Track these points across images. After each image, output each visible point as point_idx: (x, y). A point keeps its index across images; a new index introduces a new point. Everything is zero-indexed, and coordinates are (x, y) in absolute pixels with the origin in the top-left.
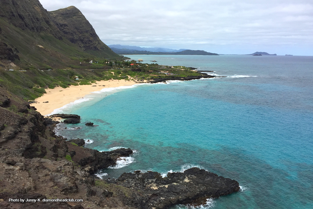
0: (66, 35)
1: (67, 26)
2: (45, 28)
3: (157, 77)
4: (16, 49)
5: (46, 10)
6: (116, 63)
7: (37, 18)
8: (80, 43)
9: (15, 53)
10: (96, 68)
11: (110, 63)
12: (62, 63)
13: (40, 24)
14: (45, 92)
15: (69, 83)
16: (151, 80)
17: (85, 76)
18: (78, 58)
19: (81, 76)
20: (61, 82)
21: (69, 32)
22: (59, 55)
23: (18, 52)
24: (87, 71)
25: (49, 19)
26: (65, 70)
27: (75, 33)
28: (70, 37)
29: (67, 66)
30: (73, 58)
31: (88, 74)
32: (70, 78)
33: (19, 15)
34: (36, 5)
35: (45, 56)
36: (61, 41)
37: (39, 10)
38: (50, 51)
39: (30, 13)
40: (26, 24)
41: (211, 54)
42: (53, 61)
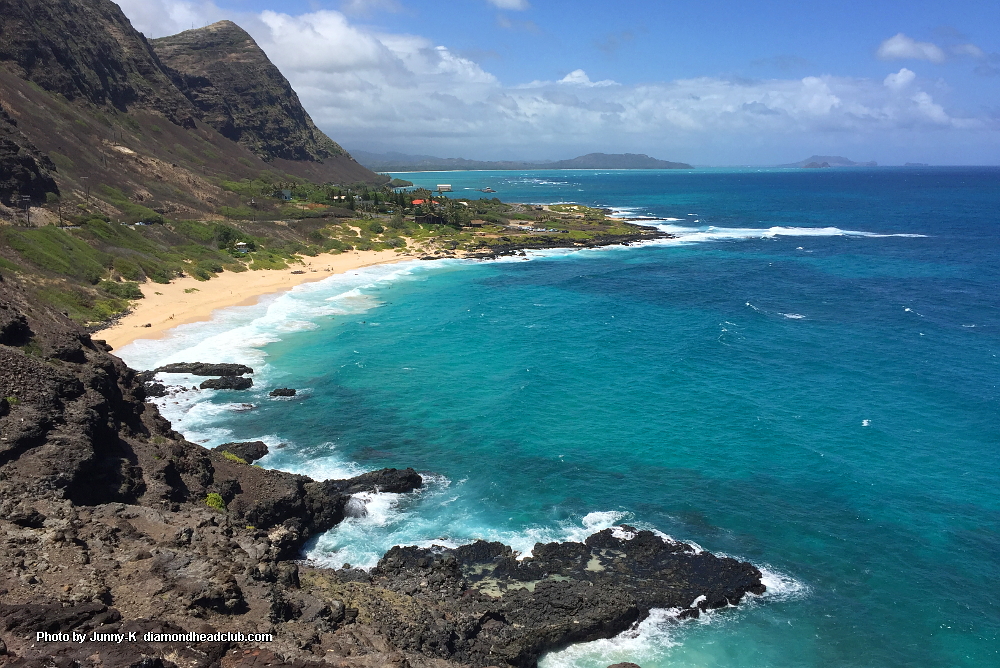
0: (206, 113)
1: (211, 85)
3: (498, 240)
4: (46, 161)
5: (141, 35)
6: (366, 197)
7: (114, 63)
8: (251, 136)
9: (43, 171)
10: (304, 216)
11: (347, 199)
12: (193, 203)
13: (124, 80)
14: (139, 295)
15: (218, 264)
16: (478, 251)
17: (269, 242)
18: (245, 184)
19: (255, 242)
20: (190, 262)
21: (216, 104)
22: (183, 176)
23: (55, 170)
24: (275, 226)
25: (149, 61)
26: (203, 225)
27: (235, 106)
28: (220, 119)
29: (210, 211)
30: (229, 184)
31: (277, 235)
32: (222, 247)
33: (56, 51)
34: (111, 21)
35: (141, 180)
36: (190, 132)
37: (118, 36)
38: (154, 164)
39: (92, 46)
40: (78, 79)
41: (669, 165)
42: (166, 195)
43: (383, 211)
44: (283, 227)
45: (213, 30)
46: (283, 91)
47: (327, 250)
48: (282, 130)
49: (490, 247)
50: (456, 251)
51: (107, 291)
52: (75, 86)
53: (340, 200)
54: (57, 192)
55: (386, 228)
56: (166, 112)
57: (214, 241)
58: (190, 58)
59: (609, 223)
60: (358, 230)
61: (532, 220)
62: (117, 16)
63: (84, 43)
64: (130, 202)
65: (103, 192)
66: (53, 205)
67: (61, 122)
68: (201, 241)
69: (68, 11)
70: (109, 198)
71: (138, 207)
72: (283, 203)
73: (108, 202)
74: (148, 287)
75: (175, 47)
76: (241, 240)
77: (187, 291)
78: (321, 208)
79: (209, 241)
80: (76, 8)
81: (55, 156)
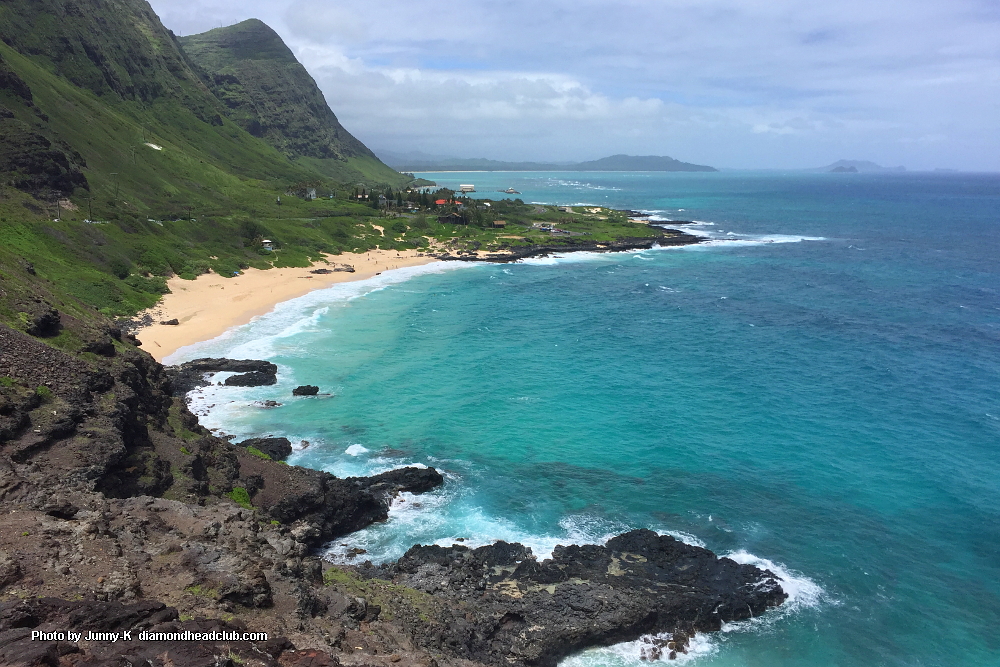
0: (233, 111)
1: (239, 83)
2: (170, 90)
3: (521, 241)
4: (77, 155)
5: (171, 32)
6: (389, 196)
7: (144, 59)
8: (277, 134)
9: (73, 166)
10: (328, 214)
11: (371, 198)
12: (220, 200)
13: (153, 76)
14: (165, 291)
15: (244, 261)
16: (500, 252)
17: (294, 240)
19: (281, 240)
20: (216, 258)
21: (243, 102)
22: (210, 172)
23: (84, 165)
24: (300, 224)
25: (179, 59)
26: (230, 222)
27: (261, 104)
28: (247, 117)
29: (237, 208)
31: (301, 233)
32: (247, 245)
33: (86, 47)
34: (142, 18)
36: (218, 127)
37: (149, 33)
38: (182, 161)
40: (111, 80)
43: (408, 211)
44: (308, 225)
45: (240, 28)
46: (309, 90)
47: (351, 250)
48: (307, 128)
49: (512, 249)
50: (478, 252)
52: (104, 82)
53: (363, 199)
55: (409, 228)
56: (194, 109)
57: (240, 239)
60: (381, 229)
62: (147, 14)
63: (114, 40)
64: (158, 198)
66: (82, 201)
69: (99, 8)
73: (137, 197)
74: (175, 282)
75: (204, 45)
76: (266, 237)
80: (106, 5)
81: (85, 152)
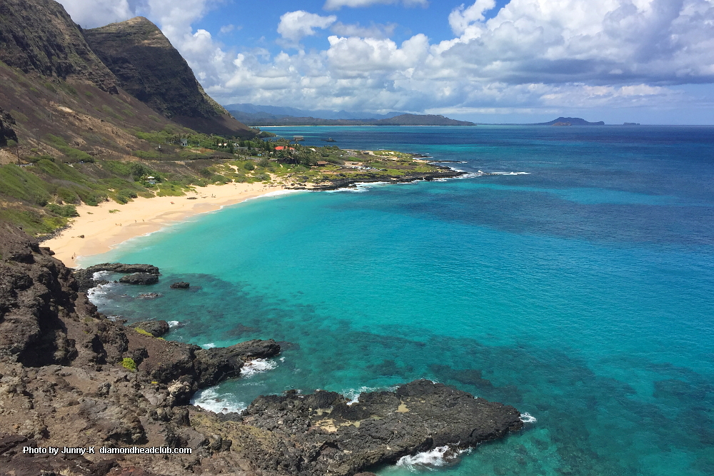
0: (125, 83)
2: (78, 68)
3: (337, 175)
4: (8, 117)
5: (79, 27)
6: (241, 144)
7: (59, 46)
8: (159, 100)
9: (6, 125)
10: (197, 158)
11: (228, 145)
12: (115, 148)
13: (66, 58)
14: (75, 214)
15: (134, 192)
16: (322, 184)
17: (171, 176)
18: (154, 134)
19: (161, 177)
20: (113, 190)
21: (133, 77)
22: (109, 128)
23: (14, 123)
24: (175, 165)
25: (85, 46)
26: (123, 164)
27: (147, 78)
28: (136, 87)
29: (128, 154)
30: (141, 134)
31: (177, 172)
32: (136, 180)
33: (16, 37)
34: (56, 16)
35: (78, 131)
36: (114, 97)
37: (62, 27)
38: (88, 120)
39: (42, 34)
40: (32, 58)
41: (460, 123)
42: (96, 142)
43: (255, 154)
44: (182, 166)
45: (131, 23)
46: (183, 68)
47: (213, 182)
48: (181, 96)
49: (330, 181)
50: (306, 183)
51: (52, 211)
52: (29, 63)
53: (223, 146)
54: (16, 140)
55: (256, 167)
56: (97, 82)
57: (131, 176)
58: (114, 43)
59: (415, 164)
60: (236, 168)
61: (360, 161)
62: (61, 13)
63: (36, 32)
64: (69, 147)
65: (50, 139)
66: (12, 149)
67: (19, 89)
68: (121, 175)
69: (25, 8)
70: (56, 145)
71: (75, 150)
72: (182, 148)
73: (54, 147)
74: (82, 209)
75: (103, 35)
76: (150, 174)
77: (111, 212)
78: (209, 152)
79: (126, 176)
80: (30, 7)
81: (15, 113)
